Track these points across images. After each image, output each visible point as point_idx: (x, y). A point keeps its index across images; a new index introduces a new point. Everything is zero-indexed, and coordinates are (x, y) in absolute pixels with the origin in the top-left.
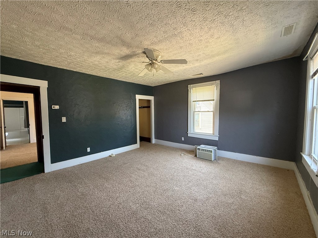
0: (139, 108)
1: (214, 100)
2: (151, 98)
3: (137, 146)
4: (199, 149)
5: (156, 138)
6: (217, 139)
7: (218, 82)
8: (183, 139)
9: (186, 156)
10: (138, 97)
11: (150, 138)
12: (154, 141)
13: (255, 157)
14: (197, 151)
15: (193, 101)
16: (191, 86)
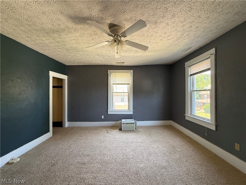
0: (53, 87)
1: (129, 84)
2: (65, 77)
3: (49, 135)
4: (124, 123)
5: (70, 120)
6: (132, 113)
7: (132, 71)
8: (103, 117)
9: (112, 132)
10: (52, 74)
11: (62, 122)
12: (67, 124)
13: (155, 121)
14: (122, 125)
15: (113, 84)
16: (110, 71)
